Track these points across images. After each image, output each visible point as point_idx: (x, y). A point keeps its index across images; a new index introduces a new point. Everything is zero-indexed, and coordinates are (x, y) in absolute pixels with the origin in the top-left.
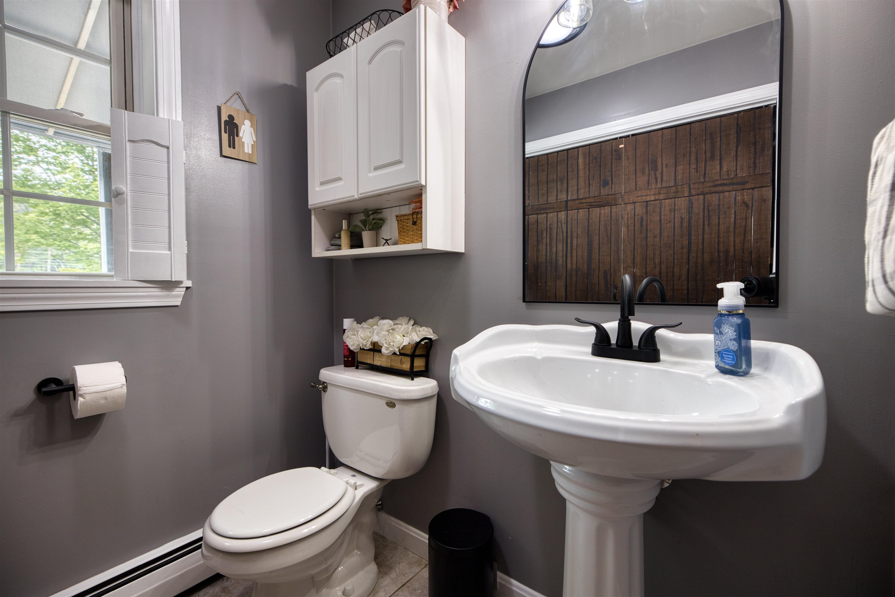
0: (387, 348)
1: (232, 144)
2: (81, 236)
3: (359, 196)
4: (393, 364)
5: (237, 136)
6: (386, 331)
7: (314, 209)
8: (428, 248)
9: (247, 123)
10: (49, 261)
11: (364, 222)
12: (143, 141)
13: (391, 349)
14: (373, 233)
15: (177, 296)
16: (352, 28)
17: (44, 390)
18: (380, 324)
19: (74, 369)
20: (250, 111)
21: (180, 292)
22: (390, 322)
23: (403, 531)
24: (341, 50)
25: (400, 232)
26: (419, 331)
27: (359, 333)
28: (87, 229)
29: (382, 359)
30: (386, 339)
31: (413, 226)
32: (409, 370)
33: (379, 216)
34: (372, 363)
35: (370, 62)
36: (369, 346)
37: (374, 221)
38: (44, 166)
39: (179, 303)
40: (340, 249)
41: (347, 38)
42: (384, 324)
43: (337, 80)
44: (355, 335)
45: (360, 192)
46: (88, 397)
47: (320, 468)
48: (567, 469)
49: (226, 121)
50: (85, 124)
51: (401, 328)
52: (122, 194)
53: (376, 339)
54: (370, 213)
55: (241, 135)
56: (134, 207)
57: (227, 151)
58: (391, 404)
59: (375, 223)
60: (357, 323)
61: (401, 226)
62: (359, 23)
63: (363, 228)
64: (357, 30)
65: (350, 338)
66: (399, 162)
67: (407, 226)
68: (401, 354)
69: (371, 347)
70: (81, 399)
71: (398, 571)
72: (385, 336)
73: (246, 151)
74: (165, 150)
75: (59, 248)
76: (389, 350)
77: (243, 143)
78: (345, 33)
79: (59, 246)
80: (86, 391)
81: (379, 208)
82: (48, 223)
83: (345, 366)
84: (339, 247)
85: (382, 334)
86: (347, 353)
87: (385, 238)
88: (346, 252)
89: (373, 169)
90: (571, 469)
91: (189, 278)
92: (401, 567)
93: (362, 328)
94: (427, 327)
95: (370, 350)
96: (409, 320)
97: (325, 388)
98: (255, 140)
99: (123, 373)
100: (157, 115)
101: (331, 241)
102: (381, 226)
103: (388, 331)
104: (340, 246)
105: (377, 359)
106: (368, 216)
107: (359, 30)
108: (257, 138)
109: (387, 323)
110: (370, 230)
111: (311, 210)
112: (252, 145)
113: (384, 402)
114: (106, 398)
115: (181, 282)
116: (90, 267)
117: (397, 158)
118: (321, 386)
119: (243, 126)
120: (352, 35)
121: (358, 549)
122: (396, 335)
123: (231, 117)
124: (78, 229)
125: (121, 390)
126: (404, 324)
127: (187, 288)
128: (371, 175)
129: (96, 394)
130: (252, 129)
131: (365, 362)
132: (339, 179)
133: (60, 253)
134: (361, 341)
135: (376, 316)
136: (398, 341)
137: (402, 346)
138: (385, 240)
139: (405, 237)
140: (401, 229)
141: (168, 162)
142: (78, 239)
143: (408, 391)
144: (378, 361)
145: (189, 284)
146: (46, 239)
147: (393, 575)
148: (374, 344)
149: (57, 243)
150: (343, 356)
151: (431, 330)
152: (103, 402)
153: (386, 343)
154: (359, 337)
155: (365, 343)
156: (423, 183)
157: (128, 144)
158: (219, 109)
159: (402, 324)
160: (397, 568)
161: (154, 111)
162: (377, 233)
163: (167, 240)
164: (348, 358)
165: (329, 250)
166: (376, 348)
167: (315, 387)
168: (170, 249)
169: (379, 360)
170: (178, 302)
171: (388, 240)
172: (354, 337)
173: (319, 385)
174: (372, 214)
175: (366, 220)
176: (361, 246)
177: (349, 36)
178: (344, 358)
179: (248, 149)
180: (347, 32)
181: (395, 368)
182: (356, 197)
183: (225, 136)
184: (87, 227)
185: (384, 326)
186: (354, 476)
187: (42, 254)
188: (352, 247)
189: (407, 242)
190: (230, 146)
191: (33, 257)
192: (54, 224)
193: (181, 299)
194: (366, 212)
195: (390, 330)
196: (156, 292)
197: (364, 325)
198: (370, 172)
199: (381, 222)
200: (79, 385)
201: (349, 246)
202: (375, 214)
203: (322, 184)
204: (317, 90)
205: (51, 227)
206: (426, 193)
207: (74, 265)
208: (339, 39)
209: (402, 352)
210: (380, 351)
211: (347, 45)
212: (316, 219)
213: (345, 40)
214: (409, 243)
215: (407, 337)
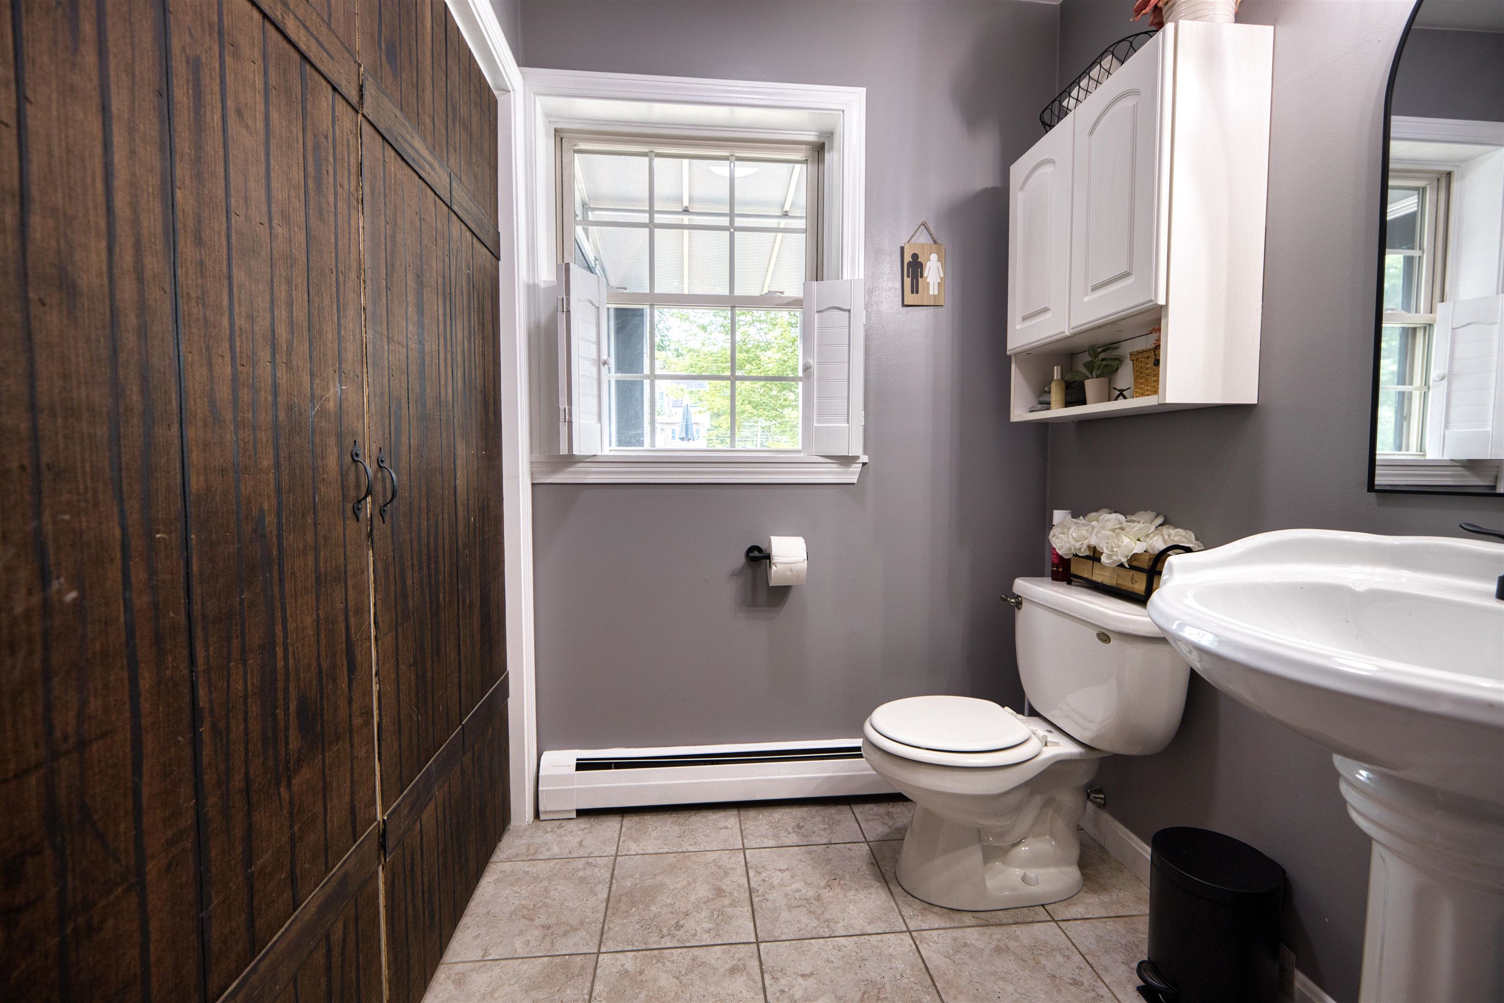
0: (1109, 557)
1: (915, 289)
2: (786, 403)
3: (1071, 331)
4: (1121, 582)
5: (922, 277)
6: (1110, 530)
7: (1015, 355)
8: (1167, 402)
9: (934, 257)
10: (759, 433)
11: (1090, 366)
12: (828, 309)
13: (1115, 558)
14: (1104, 380)
15: (854, 473)
16: (1073, 82)
17: (751, 555)
18: (1102, 520)
19: (770, 539)
20: (938, 241)
21: (857, 468)
22: (1121, 517)
23: (1135, 849)
24: (1060, 119)
25: (1136, 378)
26: (1169, 536)
27: (1071, 530)
28: (792, 394)
29: (1104, 573)
30: (1108, 543)
31: (1155, 367)
32: (1143, 593)
33: (1115, 353)
34: (1089, 577)
35: (1091, 133)
36: (1084, 552)
37: (1104, 363)
38: (758, 325)
39: (855, 481)
40: (1049, 409)
41: (1067, 99)
42: (1108, 520)
43: (1047, 169)
44: (1063, 533)
45: (1072, 326)
46: (779, 566)
47: (1003, 707)
48: (1363, 775)
49: (909, 263)
50: (785, 302)
51: (1134, 527)
52: (810, 368)
53: (1093, 541)
54: (1099, 350)
55: (925, 274)
56: (819, 380)
57: (910, 298)
58: (1104, 637)
59: (1106, 366)
60: (1073, 517)
61: (1137, 369)
62: (1084, 73)
63: (1088, 373)
64: (1081, 84)
65: (1058, 538)
66: (1126, 275)
67: (1147, 369)
68: (1132, 567)
69: (1087, 553)
70: (774, 568)
71: (1114, 897)
72: (1107, 537)
73: (931, 293)
74: (847, 313)
75: (767, 418)
76: (1112, 559)
77: (928, 283)
78: (1065, 93)
79: (767, 416)
80: (778, 561)
81: (1116, 341)
82: (759, 390)
83: (1053, 579)
84: (1047, 405)
85: (1102, 534)
86: (1056, 561)
87: (1119, 388)
88: (1058, 412)
89: (1090, 290)
90: (1371, 776)
91: (865, 453)
92: (1121, 895)
93: (1076, 523)
94: (1185, 529)
95: (1087, 557)
96: (1157, 516)
97: (1019, 604)
98: (942, 275)
99: (805, 549)
100: (842, 278)
101: (1039, 397)
102: (1117, 369)
103: (1113, 530)
104: (1050, 404)
105: (1097, 572)
106: (1096, 355)
107: (1084, 83)
108: (944, 273)
109: (1112, 519)
110: (1097, 377)
111: (1010, 357)
112: (939, 283)
113: (1093, 633)
114: (791, 570)
115: (857, 457)
116: (793, 440)
117: (1124, 269)
118: (1013, 600)
119: (929, 263)
120: (1074, 93)
121: (1053, 836)
122: (1123, 536)
123: (915, 256)
124: (784, 394)
125: (801, 564)
126: (1142, 521)
127: (864, 464)
128: (1086, 299)
129: (783, 565)
130: (939, 263)
131: (1081, 575)
132: (1046, 310)
133: (768, 424)
134: (1073, 542)
135: (1103, 508)
136: (1125, 546)
137: (1131, 554)
138: (1119, 390)
139: (1143, 386)
140: (1137, 374)
141: (849, 326)
142: (783, 407)
143: (1135, 622)
144: (1099, 577)
145: (865, 459)
146: (757, 410)
147: (1106, 898)
148: (1094, 549)
149: (766, 413)
150: (1051, 565)
151: (1193, 535)
152: (789, 573)
153: (1107, 548)
154: (1070, 536)
155: (1078, 545)
156: (1161, 301)
157: (816, 315)
158: (902, 249)
159: (1139, 522)
160: (1115, 894)
161: (839, 275)
162: (1110, 380)
163: (846, 412)
164: (1058, 568)
165: (1033, 411)
166: (1094, 556)
167: (1005, 600)
168: (848, 422)
169: (1100, 575)
170: (854, 479)
171: (1123, 390)
172: (1063, 536)
173: (1011, 599)
174: (1102, 351)
175: (1092, 362)
176: (1084, 402)
177: (1070, 96)
178: (1053, 567)
179: (933, 290)
180: (1068, 90)
181: (1123, 588)
182: (1067, 333)
183: (908, 281)
184: (791, 391)
185: (1108, 523)
186: (1050, 731)
187: (753, 426)
188: (1068, 404)
189: (1147, 393)
190: (912, 292)
191: (747, 430)
192: (764, 391)
193: (857, 477)
194: (1093, 350)
195: (1116, 529)
196: (835, 468)
197: (1081, 520)
198: (1086, 295)
199: (1117, 362)
200: (773, 554)
201: (1063, 402)
202: (1109, 351)
203: (1025, 319)
204: (1021, 189)
205: (761, 395)
206: (1167, 316)
207: (780, 437)
208: (1057, 103)
209: (1135, 564)
210: (1099, 560)
211: (1067, 109)
212: (1017, 369)
213: (1065, 104)
214: (1149, 395)
215: (1145, 541)
